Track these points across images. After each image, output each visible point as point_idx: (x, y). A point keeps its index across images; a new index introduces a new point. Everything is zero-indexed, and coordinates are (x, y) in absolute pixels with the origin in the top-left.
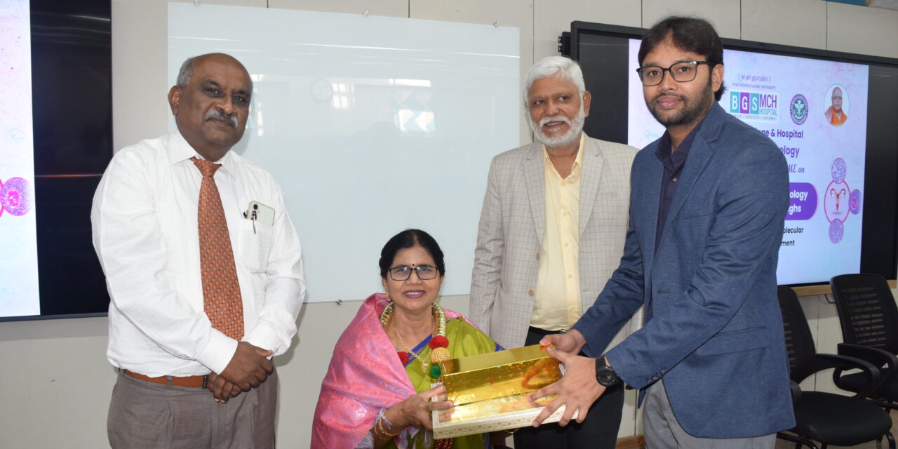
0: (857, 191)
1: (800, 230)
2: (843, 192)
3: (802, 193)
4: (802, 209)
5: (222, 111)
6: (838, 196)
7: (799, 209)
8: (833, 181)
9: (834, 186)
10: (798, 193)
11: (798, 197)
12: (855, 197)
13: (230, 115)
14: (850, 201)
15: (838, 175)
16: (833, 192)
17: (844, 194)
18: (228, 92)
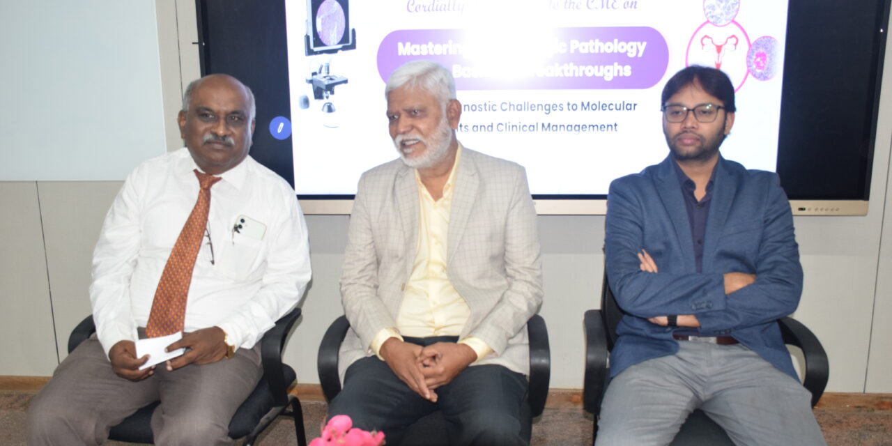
0: (767, 41)
1: (630, 107)
2: (734, 40)
3: (631, 44)
4: (632, 70)
5: (216, 135)
6: (719, 49)
7: (627, 71)
8: (708, 22)
9: (708, 29)
10: (623, 44)
11: (622, 51)
12: (761, 50)
13: (224, 137)
14: (749, 56)
15: (718, 11)
16: (706, 40)
17: (736, 45)
18: (222, 116)
